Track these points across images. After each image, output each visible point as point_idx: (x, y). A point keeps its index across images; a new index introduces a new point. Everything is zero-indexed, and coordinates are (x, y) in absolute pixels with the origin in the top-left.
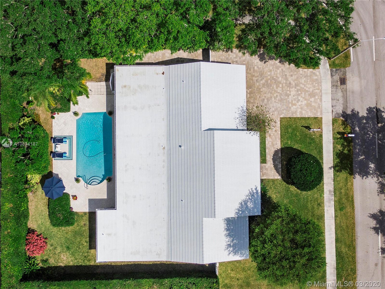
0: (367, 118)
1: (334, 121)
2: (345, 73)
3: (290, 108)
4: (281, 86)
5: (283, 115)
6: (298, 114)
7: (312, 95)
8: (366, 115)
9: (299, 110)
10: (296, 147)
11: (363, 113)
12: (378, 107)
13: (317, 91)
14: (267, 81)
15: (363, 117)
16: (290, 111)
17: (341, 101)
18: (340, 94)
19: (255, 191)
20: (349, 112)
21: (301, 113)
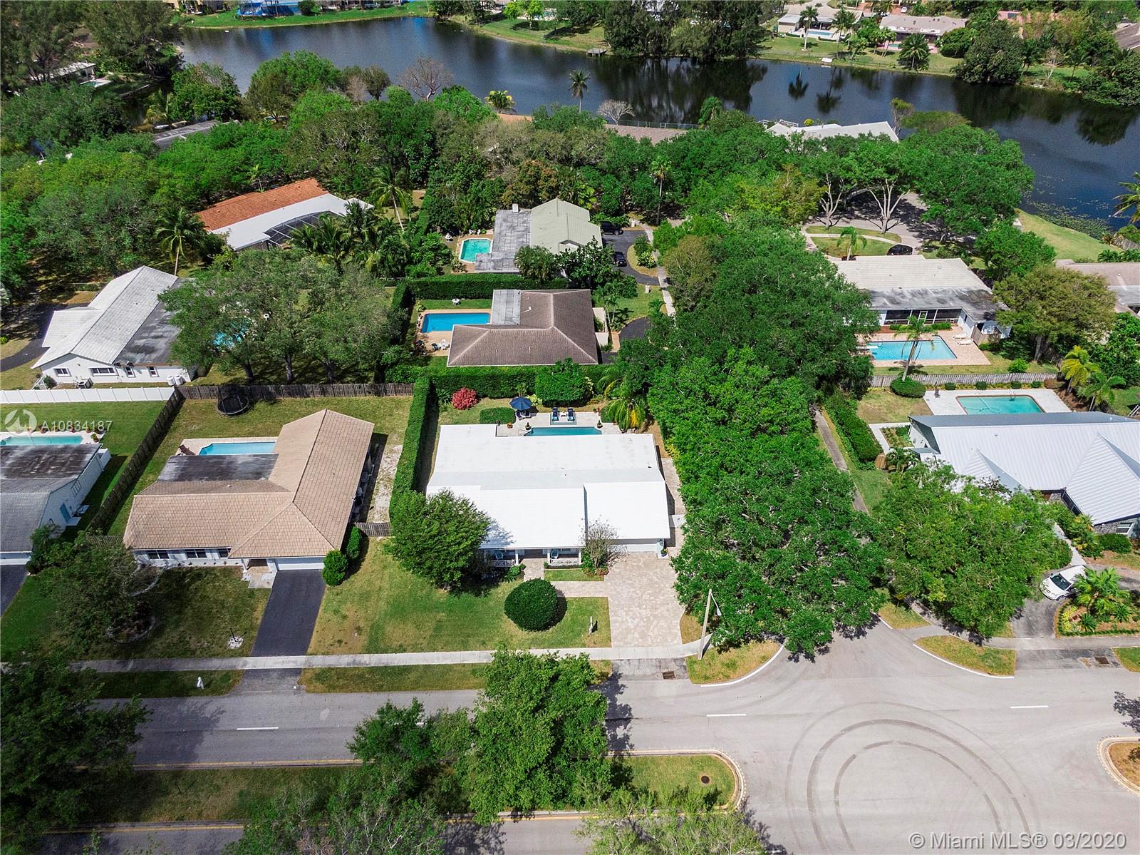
0: (613, 705)
1: (607, 663)
2: (680, 677)
3: (622, 609)
4: (652, 598)
5: (612, 600)
6: (615, 618)
7: (643, 635)
8: (618, 703)
9: (620, 619)
10: (567, 613)
11: (621, 700)
12: (632, 721)
13: (650, 641)
14: (656, 583)
15: (614, 700)
16: (617, 609)
17: (638, 673)
18: (649, 671)
19: (509, 540)
20: (621, 682)
21: (616, 621)
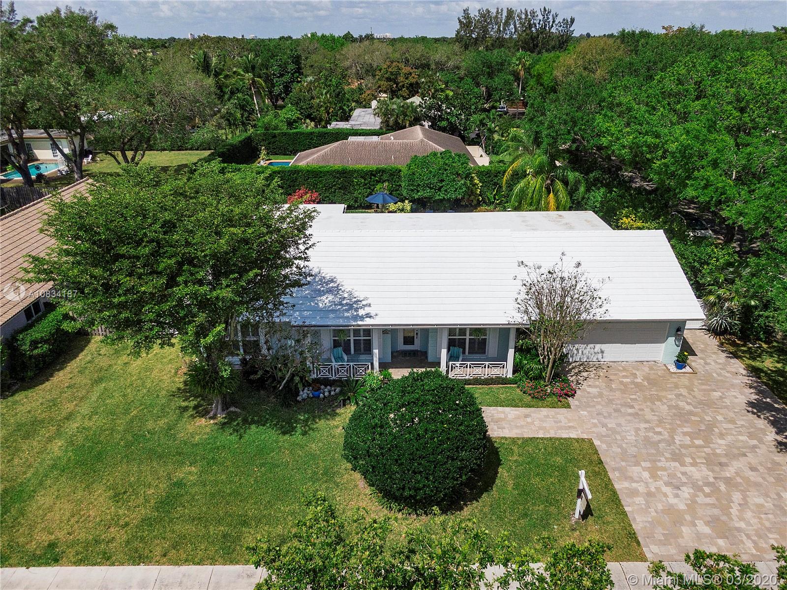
5: (604, 446)
7: (722, 528)
16: (623, 464)
